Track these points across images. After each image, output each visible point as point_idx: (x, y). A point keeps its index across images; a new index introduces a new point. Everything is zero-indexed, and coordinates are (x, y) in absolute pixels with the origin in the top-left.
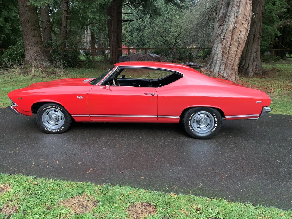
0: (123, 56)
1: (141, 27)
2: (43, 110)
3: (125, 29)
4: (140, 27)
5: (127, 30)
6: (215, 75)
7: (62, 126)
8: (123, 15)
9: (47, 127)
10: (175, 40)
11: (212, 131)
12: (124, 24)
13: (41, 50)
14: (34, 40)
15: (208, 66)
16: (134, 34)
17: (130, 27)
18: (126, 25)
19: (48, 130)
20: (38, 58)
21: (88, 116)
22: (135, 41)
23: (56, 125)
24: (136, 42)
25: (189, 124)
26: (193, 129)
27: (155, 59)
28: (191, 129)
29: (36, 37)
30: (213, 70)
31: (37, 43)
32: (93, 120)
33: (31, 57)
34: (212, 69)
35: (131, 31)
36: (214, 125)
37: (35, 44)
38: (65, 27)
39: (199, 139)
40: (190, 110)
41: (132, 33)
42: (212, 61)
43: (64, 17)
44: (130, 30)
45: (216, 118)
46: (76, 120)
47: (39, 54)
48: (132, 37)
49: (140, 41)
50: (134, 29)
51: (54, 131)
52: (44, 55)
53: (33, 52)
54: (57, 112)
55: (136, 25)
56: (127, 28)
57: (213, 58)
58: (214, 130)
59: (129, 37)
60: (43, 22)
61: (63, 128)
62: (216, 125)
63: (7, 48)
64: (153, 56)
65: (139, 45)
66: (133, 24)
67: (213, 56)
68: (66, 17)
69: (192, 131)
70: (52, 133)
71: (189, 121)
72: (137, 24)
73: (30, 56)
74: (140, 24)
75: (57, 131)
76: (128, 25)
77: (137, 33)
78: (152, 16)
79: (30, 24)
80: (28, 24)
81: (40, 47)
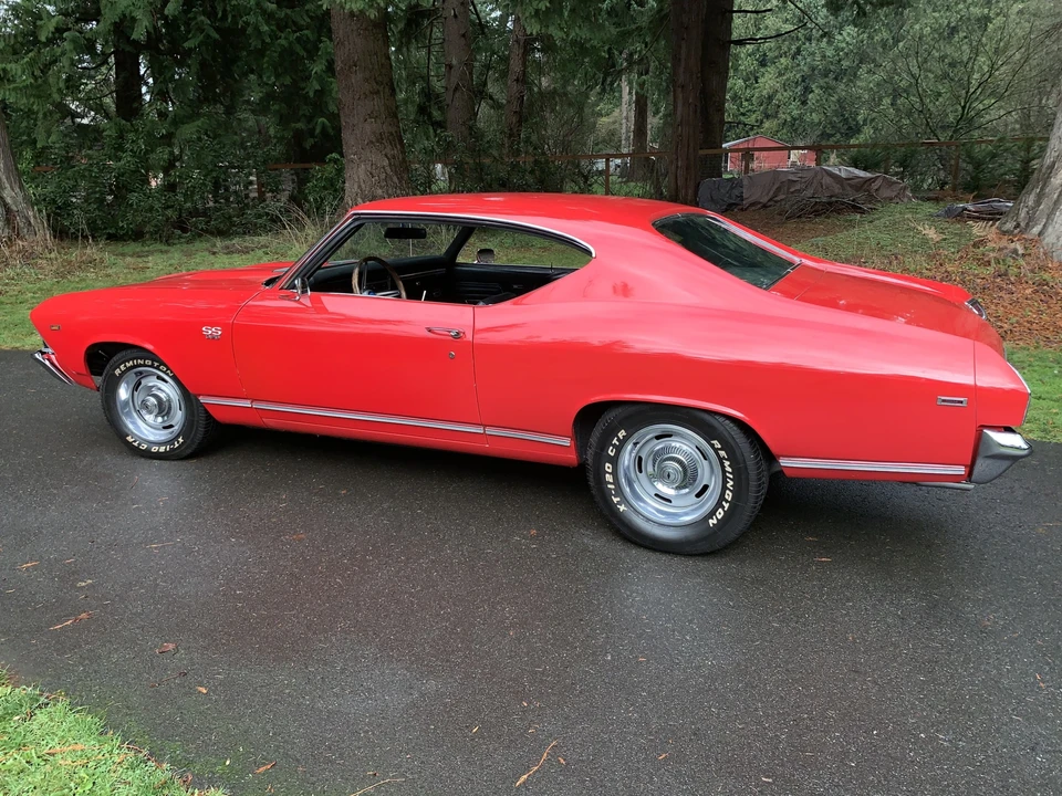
0: (725, 176)
1: (845, 64)
2: (117, 372)
3: (780, 75)
4: (840, 61)
5: (788, 79)
6: (1045, 254)
7: (178, 436)
8: (737, 20)
9: (133, 435)
10: (964, 108)
11: (711, 521)
12: (776, 57)
13: (390, 164)
14: (370, 128)
15: (1023, 214)
16: (812, 91)
17: (799, 65)
18: (783, 60)
19: (136, 444)
20: (380, 192)
21: (247, 404)
22: (816, 121)
23: (164, 428)
24: (820, 123)
25: (609, 478)
26: (625, 500)
27: (851, 186)
28: (615, 500)
29: (378, 121)
30: (1040, 234)
31: (380, 139)
32: (271, 423)
33: (359, 187)
34: (1036, 230)
35: (803, 81)
36: (722, 498)
37: (372, 142)
38: (517, 80)
39: (654, 550)
40: (611, 415)
41: (808, 90)
42: (1042, 189)
43: (516, 46)
44: (798, 76)
45: (727, 463)
46: (218, 416)
47: (383, 176)
48: (804, 103)
49: (835, 119)
50: (813, 70)
51: (154, 449)
52: (400, 179)
53: (366, 170)
54: (166, 382)
55: (824, 57)
56: (786, 69)
57: (1049, 177)
58: (719, 517)
59: (794, 105)
60: (450, 67)
61: (181, 440)
62: (729, 496)
63: (321, 161)
64: (843, 175)
65: (833, 135)
66: (813, 54)
67: (1048, 168)
68: (521, 43)
69: (622, 508)
70: (148, 455)
71: (607, 465)
72: (830, 52)
73: (356, 186)
74: (843, 49)
75: (162, 449)
76: (793, 58)
77: (827, 89)
78: (865, 14)
79: (360, 76)
80: (353, 76)
81: (390, 153)
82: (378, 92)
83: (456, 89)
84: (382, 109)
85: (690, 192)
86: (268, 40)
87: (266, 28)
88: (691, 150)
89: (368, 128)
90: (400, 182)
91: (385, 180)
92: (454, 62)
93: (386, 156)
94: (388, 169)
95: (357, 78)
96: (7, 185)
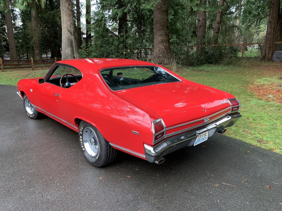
2: (24, 98)
11: (97, 158)
19: (28, 114)
25: (81, 140)
28: (83, 147)
29: (163, 36)
31: (162, 41)
38: (218, 23)
43: (219, 13)
51: (30, 116)
53: (158, 50)
60: (199, 20)
61: (34, 115)
71: (81, 136)
79: (159, 25)
80: (157, 25)
81: (165, 45)
82: (163, 29)
83: (200, 26)
84: (164, 33)
85: (270, 55)
86: (149, 17)
87: (148, 14)
88: (272, 42)
89: (160, 38)
90: (167, 53)
91: (163, 52)
92: (201, 19)
93: (164, 46)
94: (164, 49)
95: (158, 26)
96: (75, 53)
